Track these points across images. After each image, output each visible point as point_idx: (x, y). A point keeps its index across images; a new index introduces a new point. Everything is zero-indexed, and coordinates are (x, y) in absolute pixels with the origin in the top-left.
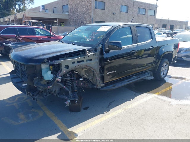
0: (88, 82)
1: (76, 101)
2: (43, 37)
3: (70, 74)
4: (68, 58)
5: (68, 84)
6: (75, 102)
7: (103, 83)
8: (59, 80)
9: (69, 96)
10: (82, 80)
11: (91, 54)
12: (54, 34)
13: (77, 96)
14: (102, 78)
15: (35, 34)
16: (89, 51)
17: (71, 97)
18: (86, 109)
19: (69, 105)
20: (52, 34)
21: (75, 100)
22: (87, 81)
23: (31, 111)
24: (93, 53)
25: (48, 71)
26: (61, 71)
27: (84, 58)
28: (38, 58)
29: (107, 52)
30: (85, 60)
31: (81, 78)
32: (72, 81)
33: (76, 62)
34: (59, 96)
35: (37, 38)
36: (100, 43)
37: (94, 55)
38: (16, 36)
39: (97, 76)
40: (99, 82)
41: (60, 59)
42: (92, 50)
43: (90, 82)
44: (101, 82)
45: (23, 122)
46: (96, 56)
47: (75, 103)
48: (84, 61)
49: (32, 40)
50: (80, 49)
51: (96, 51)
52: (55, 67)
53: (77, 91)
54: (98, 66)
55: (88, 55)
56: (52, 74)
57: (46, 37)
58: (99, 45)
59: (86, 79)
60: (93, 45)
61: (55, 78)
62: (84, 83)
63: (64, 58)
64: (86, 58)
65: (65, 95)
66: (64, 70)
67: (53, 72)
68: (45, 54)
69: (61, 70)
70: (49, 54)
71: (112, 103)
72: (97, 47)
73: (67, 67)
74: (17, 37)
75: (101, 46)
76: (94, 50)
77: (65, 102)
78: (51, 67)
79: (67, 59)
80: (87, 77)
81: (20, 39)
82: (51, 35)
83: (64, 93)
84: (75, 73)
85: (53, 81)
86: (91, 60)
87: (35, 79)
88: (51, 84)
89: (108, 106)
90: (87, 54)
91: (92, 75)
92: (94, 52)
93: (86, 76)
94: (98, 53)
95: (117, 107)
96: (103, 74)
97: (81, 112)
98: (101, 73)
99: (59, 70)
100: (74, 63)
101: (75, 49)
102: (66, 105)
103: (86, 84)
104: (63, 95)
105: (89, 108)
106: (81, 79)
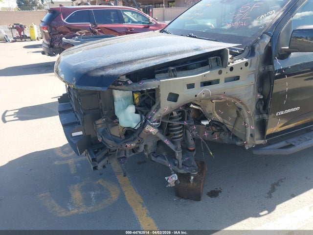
0: (221, 130)
1: (192, 178)
2: (135, 26)
3: (179, 112)
4: (178, 73)
5: (174, 135)
6: (190, 178)
7: (263, 138)
8: (153, 130)
9: (176, 162)
10: (207, 125)
11: (240, 61)
12: (157, 20)
13: (194, 163)
14: (262, 126)
15: (122, 21)
16: (234, 55)
17: (181, 164)
18: (214, 194)
19: (174, 185)
20: (153, 21)
21: (188, 175)
22: (218, 128)
23: (97, 182)
24: (245, 60)
25: (128, 106)
26: (159, 107)
27: (220, 72)
28: (103, 73)
29: (284, 56)
30: (222, 78)
31: (205, 119)
32: (185, 128)
33: (197, 85)
34: (153, 158)
35: (125, 27)
36: (266, 33)
37: (246, 64)
38: (90, 25)
39: (247, 120)
40: (252, 135)
41: (157, 76)
42: (243, 51)
43: (226, 130)
44: (257, 135)
45: (76, 211)
46: (253, 69)
47: (190, 182)
48: (217, 82)
49: (117, 32)
50: (211, 48)
51: (252, 53)
52: (144, 96)
53: (194, 150)
54: (254, 94)
55: (231, 65)
56: (136, 112)
57: (141, 26)
58: (262, 37)
59: (216, 123)
60: (245, 37)
61: (143, 125)
62: (211, 131)
63: (167, 74)
64: (226, 73)
65: (166, 158)
66: (166, 106)
67: (139, 108)
68: (120, 64)
69: (159, 105)
70: (130, 62)
71: (277, 184)
72: (257, 42)
73: (173, 97)
74: (93, 27)
75: (267, 40)
76: (246, 52)
77: (166, 178)
78: (136, 96)
79: (175, 76)
80: (219, 118)
81: (97, 30)
82: (150, 23)
83: (164, 154)
84: (192, 108)
85: (138, 132)
86: (237, 78)
87: (99, 122)
88: (135, 139)
89: (270, 195)
90: (229, 64)
91: (235, 116)
92: (246, 58)
93: (217, 116)
94: (256, 60)
95: (293, 199)
96: (265, 115)
97: (201, 202)
98: (258, 112)
99: (154, 103)
100: (191, 86)
101: (196, 50)
102: (168, 183)
103: (216, 135)
104: (163, 157)
105: (220, 192)
106: (205, 123)
